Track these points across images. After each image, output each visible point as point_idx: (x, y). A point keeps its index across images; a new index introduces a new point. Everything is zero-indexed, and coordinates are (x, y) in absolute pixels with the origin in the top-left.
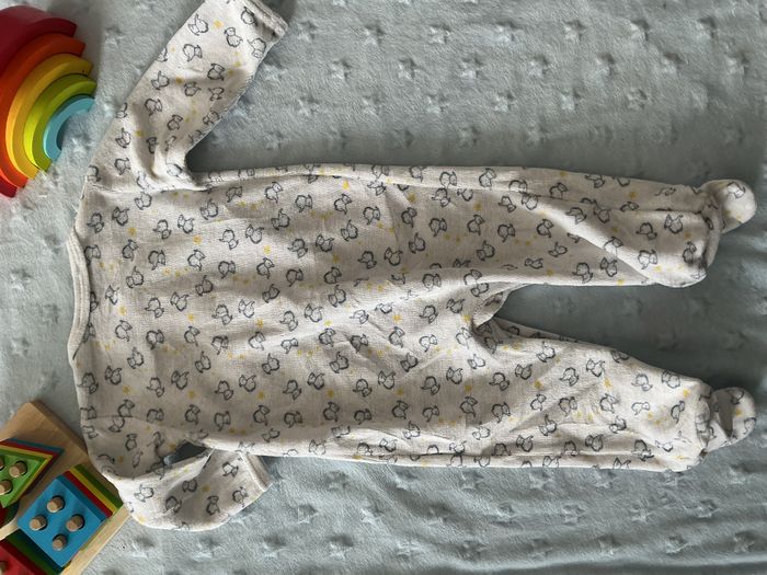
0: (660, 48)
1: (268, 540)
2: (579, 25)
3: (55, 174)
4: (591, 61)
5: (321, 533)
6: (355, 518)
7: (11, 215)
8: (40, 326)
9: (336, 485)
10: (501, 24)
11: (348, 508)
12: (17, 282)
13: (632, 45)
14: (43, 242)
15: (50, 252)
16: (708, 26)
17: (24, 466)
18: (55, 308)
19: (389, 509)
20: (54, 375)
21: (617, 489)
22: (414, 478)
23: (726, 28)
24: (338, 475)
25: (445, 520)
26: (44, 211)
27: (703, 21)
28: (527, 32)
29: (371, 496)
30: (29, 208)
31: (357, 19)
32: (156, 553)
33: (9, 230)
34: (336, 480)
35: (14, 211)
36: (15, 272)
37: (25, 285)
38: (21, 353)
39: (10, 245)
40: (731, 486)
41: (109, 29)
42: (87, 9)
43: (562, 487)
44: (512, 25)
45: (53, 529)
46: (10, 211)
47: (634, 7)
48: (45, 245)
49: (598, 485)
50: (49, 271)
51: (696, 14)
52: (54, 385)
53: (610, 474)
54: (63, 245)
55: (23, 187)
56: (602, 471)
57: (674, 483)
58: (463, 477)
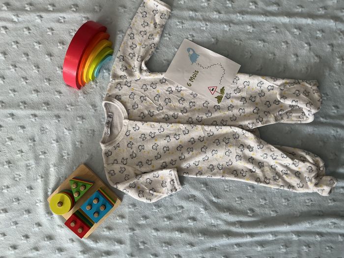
0: (314, 53)
1: (166, 217)
2: (287, 43)
3: (96, 82)
4: (290, 56)
5: (185, 216)
6: (197, 211)
7: (79, 96)
8: (88, 137)
9: (192, 199)
10: (260, 40)
11: (196, 208)
12: (80, 120)
13: (305, 51)
14: (91, 107)
15: (93, 111)
16: (331, 46)
17: (85, 186)
18: (94, 131)
19: (210, 209)
20: (92, 155)
21: (290, 205)
22: (219, 198)
23: (337, 48)
25: (230, 213)
26: (91, 95)
27: (329, 45)
28: (268, 44)
29: (204, 204)
30: (86, 94)
31: (209, 35)
32: (126, 221)
33: (77, 101)
34: (192, 198)
35: (80, 94)
36: (79, 117)
37: (83, 122)
38: (79, 147)
39: (78, 107)
40: (329, 206)
41: (119, 31)
42: (111, 23)
43: (271, 204)
44: (264, 41)
45: (94, 210)
47: (306, 38)
49: (283, 204)
50: (92, 117)
51: (327, 42)
52: (91, 159)
53: (288, 200)
54: (98, 108)
55: (84, 86)
56: (285, 199)
57: (309, 204)
58: (237, 199)
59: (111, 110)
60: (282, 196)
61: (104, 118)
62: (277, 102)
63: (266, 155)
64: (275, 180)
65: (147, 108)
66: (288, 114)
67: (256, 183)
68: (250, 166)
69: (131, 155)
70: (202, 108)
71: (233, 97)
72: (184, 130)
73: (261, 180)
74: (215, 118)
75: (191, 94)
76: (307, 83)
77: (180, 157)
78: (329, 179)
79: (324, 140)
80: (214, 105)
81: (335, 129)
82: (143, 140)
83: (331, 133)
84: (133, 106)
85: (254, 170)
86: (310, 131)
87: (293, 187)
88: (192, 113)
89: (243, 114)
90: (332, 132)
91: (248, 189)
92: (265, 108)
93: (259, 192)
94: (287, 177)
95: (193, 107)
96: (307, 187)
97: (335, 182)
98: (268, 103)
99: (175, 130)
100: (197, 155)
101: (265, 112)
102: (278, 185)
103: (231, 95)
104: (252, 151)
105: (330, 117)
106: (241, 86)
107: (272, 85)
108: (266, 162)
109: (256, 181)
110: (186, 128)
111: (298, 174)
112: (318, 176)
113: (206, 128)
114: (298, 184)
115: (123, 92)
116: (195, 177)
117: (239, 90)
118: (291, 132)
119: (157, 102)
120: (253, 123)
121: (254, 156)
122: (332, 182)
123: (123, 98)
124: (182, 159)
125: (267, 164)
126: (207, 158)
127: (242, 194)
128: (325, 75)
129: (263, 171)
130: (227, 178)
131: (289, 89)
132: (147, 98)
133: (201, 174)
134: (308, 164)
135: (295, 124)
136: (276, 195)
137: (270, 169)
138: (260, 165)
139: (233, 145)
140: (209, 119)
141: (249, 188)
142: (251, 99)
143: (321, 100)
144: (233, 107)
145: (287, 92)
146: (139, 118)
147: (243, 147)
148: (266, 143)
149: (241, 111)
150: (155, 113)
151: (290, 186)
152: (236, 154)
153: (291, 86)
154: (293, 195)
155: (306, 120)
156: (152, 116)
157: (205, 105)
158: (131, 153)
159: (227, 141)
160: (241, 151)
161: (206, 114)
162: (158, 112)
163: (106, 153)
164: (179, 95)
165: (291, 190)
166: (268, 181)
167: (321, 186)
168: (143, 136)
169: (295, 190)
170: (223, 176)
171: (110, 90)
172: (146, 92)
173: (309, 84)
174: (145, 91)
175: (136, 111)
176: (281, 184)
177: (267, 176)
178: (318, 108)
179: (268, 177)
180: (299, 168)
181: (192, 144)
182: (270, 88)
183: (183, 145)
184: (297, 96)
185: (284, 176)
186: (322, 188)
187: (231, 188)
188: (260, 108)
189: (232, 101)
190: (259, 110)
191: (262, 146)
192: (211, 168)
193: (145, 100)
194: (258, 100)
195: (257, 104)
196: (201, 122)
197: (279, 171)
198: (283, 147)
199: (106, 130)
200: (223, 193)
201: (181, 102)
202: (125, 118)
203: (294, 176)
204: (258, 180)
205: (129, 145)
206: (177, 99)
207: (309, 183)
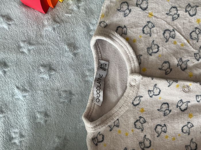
7: (44, 26)
8: (58, 104)
12: (44, 73)
14: (66, 47)
15: (71, 55)
18: (71, 93)
20: (65, 139)
26: (68, 26)
30: (57, 22)
33: (41, 36)
35: (46, 23)
36: (44, 66)
37: (50, 76)
38: (42, 122)
39: (41, 47)
46: (43, 24)
48: (67, 49)
50: (68, 67)
52: (64, 146)
54: (79, 51)
55: (54, 6)
59: (104, 56)
61: (91, 70)
65: (175, 54)
69: (140, 143)
82: (165, 115)
84: (148, 49)
115: (133, 20)
119: (195, 42)
123: (131, 32)
132: (177, 34)
146: (159, 72)
150: (190, 64)
156: (184, 69)
158: (141, 140)
162: (196, 62)
163: (94, 139)
168: (165, 107)
171: (107, 14)
172: (176, 22)
174: (173, 19)
175: (153, 58)
193: (173, 37)
199: (94, 93)
202: (133, 72)
205: (138, 124)
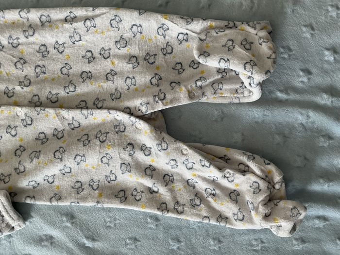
9: (46, 243)
21: (223, 251)
22: (96, 240)
24: (48, 237)
29: (68, 251)
34: (47, 240)
40: (293, 251)
43: (189, 249)
49: (212, 248)
53: (220, 241)
56: (214, 239)
57: (259, 248)
58: (128, 241)
60: (208, 235)
62: (194, 64)
63: (173, 163)
64: (194, 206)
66: (215, 85)
67: (159, 213)
68: (148, 183)
70: (59, 77)
71: (114, 56)
72: (24, 118)
73: (168, 207)
74: (83, 95)
75: (38, 52)
76: (249, 25)
77: (16, 169)
78: (291, 207)
79: (284, 132)
80: (80, 71)
81: (303, 112)
83: (297, 119)
85: (156, 189)
86: (257, 116)
87: (226, 219)
88: (39, 86)
89: (132, 87)
90: (298, 117)
91: (147, 223)
92: (173, 76)
93: (168, 228)
94: (215, 201)
95: (42, 76)
96: (251, 221)
97: (300, 212)
98: (179, 67)
99: (7, 118)
100: (45, 164)
101: (171, 83)
102: (199, 216)
103: (112, 52)
104: (149, 154)
105: (296, 90)
106: (128, 35)
107: (185, 31)
108: (178, 174)
109: (159, 209)
110: (25, 114)
111: (234, 196)
112: (271, 200)
113: (64, 113)
114: (234, 214)
116: (49, 204)
117: (123, 42)
118: (222, 119)
120: (148, 103)
121: (155, 164)
122: (295, 212)
124: (20, 173)
125: (179, 178)
126: (68, 170)
127: (137, 232)
128: (285, 13)
129: (171, 191)
130: (106, 206)
131: (216, 39)
133: (60, 199)
134: (253, 178)
135: (230, 103)
136: (199, 232)
137: (185, 187)
138: (167, 179)
139: (114, 146)
140: (71, 96)
141: (149, 220)
142: (147, 60)
143: (273, 56)
144: (116, 74)
145: (211, 44)
147: (133, 147)
148: (173, 140)
149: (129, 80)
151: (221, 217)
152: (120, 162)
153: (220, 34)
154: (228, 232)
155: (249, 96)
157: (65, 71)
159: (103, 138)
160: (130, 155)
161: (65, 87)
164: (15, 52)
165: (222, 224)
166: (180, 209)
167: (275, 220)
169: (231, 224)
170: (98, 202)
173: (253, 27)
176: (204, 213)
177: (179, 199)
178: (267, 72)
179: (181, 202)
180: (237, 185)
181: (42, 143)
182: (181, 37)
183: (25, 146)
184: (229, 50)
185: (210, 199)
186: (277, 224)
187: (118, 222)
188: (163, 75)
189: (113, 64)
190: (161, 79)
191: (164, 146)
192: (78, 188)
194: (160, 60)
195: (158, 68)
196: (56, 103)
197: (200, 191)
198: (208, 146)
200: (103, 231)
201: (19, 65)
203: (228, 199)
204: (163, 206)
206: (12, 61)
207: (253, 213)
